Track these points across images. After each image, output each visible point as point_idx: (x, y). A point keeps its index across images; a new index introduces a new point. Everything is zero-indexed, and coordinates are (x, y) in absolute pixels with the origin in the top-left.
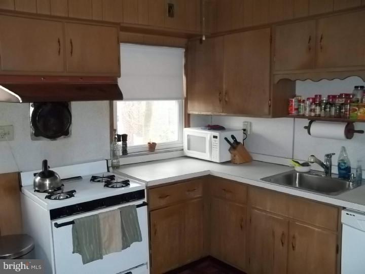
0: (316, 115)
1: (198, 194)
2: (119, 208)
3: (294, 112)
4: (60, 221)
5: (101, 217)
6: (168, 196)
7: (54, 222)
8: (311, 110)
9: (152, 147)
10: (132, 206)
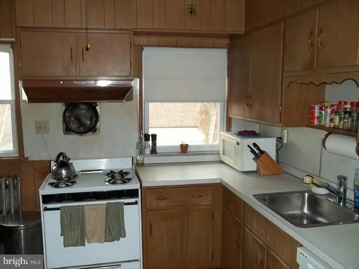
0: (334, 126)
1: (206, 201)
2: (107, 203)
3: (316, 122)
4: (49, 206)
5: (86, 208)
6: (167, 199)
7: (45, 206)
8: (331, 120)
9: (184, 148)
10: (121, 202)
